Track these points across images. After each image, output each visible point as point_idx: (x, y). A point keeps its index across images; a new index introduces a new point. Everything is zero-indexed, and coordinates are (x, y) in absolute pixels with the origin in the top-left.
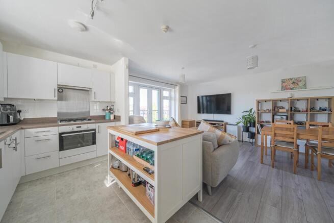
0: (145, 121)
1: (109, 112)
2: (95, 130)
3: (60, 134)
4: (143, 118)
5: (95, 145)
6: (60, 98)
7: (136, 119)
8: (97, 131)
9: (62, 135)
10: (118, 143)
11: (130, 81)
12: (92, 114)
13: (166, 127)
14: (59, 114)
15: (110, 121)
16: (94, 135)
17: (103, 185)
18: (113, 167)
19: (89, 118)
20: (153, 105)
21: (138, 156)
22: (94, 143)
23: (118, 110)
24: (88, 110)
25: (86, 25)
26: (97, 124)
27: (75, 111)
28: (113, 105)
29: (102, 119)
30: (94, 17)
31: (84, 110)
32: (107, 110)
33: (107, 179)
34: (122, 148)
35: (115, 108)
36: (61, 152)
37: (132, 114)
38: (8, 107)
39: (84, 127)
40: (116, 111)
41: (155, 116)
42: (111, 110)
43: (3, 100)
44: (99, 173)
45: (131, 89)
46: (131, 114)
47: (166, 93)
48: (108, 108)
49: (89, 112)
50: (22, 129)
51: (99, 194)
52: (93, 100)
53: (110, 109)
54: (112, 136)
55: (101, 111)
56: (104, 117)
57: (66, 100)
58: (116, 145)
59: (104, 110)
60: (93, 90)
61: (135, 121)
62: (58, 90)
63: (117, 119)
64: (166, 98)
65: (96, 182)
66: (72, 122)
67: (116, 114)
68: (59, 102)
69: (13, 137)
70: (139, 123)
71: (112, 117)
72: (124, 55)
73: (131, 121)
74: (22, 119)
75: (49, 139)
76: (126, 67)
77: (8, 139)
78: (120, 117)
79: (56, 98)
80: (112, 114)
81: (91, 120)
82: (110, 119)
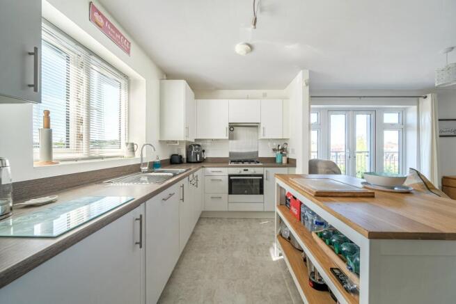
0: (339, 170)
1: (281, 153)
2: (262, 176)
3: (230, 176)
4: (335, 165)
5: (262, 195)
6: (232, 137)
7: (321, 167)
8: (265, 177)
9: (231, 178)
10: (289, 200)
11: (312, 106)
12: (260, 155)
13: (396, 190)
14: (230, 154)
15: (281, 165)
16: (261, 182)
17: (268, 255)
18: (281, 235)
19: (257, 160)
20: (357, 142)
21: (321, 236)
22: (261, 192)
23: (293, 150)
24: (256, 150)
25: (251, 43)
26: (266, 169)
27: (244, 151)
28: (287, 144)
29: (271, 162)
30: (257, 25)
31: (253, 150)
32: (279, 150)
33: (274, 248)
34: (295, 211)
35: (289, 148)
36: (230, 195)
37: (316, 158)
38: (197, 147)
39: (251, 171)
40: (290, 152)
41: (363, 164)
42: (283, 151)
43: (194, 141)
44: (264, 234)
45: (314, 118)
46: (314, 156)
47: (390, 118)
48: (280, 148)
49: (258, 152)
50: (203, 167)
51: (262, 265)
52: (262, 138)
53: (283, 149)
54: (281, 188)
55: (271, 151)
56: (274, 160)
57: (236, 139)
58: (286, 203)
59: (274, 150)
60: (262, 125)
61: (320, 170)
62: (230, 129)
63: (291, 163)
64: (391, 127)
65: (260, 245)
66: (241, 164)
67: (291, 156)
68: (231, 141)
69: (195, 174)
70: (328, 173)
71: (284, 161)
72: (303, 68)
73: (313, 168)
74: (205, 158)
75: (220, 180)
76: (304, 84)
77: (191, 176)
78: (295, 160)
79: (228, 138)
80: (285, 155)
81: (258, 162)
82: (282, 163)
